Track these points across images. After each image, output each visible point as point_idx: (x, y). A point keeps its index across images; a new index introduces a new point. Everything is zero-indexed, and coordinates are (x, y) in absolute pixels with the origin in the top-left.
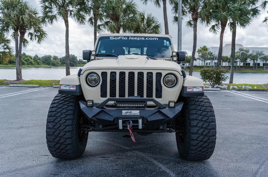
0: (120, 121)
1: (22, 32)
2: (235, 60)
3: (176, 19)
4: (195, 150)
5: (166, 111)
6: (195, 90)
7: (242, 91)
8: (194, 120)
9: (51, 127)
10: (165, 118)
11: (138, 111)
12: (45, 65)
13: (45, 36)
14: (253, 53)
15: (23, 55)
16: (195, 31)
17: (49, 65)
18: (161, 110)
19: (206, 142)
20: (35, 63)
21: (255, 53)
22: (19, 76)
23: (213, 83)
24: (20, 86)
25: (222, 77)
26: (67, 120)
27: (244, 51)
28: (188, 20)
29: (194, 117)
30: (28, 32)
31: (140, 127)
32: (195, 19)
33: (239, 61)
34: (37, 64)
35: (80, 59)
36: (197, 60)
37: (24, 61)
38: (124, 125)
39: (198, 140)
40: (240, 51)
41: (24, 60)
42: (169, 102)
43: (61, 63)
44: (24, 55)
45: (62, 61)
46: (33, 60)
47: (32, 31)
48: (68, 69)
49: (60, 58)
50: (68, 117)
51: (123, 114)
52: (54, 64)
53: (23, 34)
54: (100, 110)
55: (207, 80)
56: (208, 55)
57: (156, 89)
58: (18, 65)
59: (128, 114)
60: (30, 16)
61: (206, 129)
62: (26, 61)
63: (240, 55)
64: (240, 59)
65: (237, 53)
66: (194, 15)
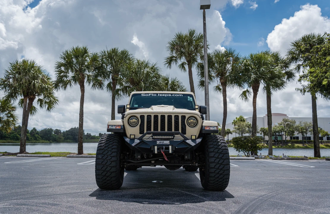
0: (156, 147)
1: (31, 98)
2: (280, 133)
3: (202, 84)
4: (214, 177)
5: (189, 142)
6: (212, 129)
7: (279, 160)
8: (212, 152)
9: (101, 157)
10: (189, 146)
11: (169, 141)
12: (44, 140)
13: (56, 102)
14: (300, 125)
15: (18, 128)
16: (224, 96)
17: (49, 141)
18: (185, 141)
19: (221, 169)
20: (31, 138)
21: (303, 124)
22: (23, 148)
23: (247, 152)
24: (29, 156)
25: (258, 145)
26: (112, 152)
27: (289, 122)
28: (216, 85)
29: (212, 150)
30: (38, 98)
31: (170, 152)
32: (224, 84)
33: (285, 134)
34: (34, 139)
35: (88, 133)
36: (233, 133)
38: (159, 151)
39: (215, 167)
40: (285, 121)
41: (18, 134)
42: (191, 136)
43: (64, 138)
45: (65, 136)
46: (29, 135)
47: (42, 97)
48: (81, 139)
49: (64, 132)
50: (113, 150)
51: (157, 143)
52: (55, 139)
53: (32, 100)
54: (141, 141)
55: (240, 150)
56: (246, 126)
57: (182, 128)
58: (24, 135)
59: (161, 143)
60: (43, 81)
61: (221, 159)
63: (284, 126)
64: (285, 131)
65: (281, 124)
66: (222, 79)
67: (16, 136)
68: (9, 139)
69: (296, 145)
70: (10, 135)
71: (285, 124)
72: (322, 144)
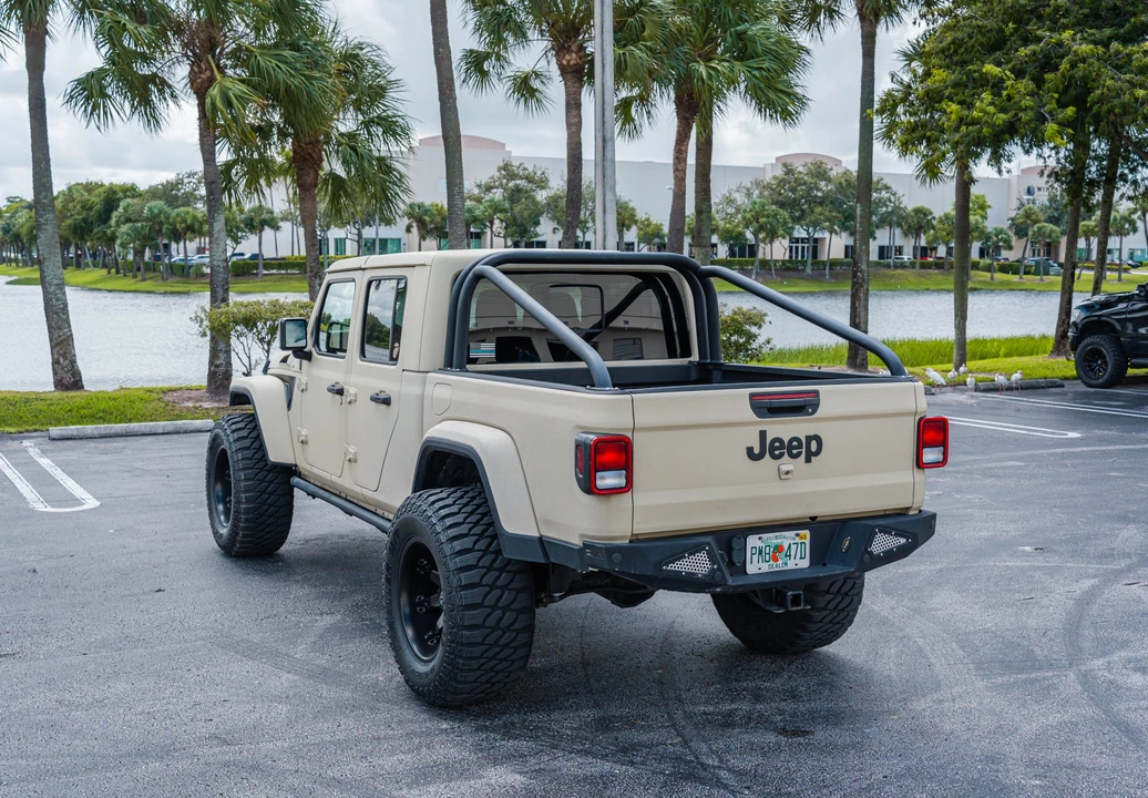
32: (575, 72)
40: (505, 176)
65: (491, 189)
71: (505, 189)
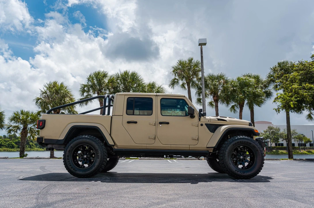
2: (265, 140)
3: (199, 101)
12: (39, 148)
14: (284, 132)
17: (43, 149)
27: (274, 129)
28: (210, 101)
33: (270, 141)
34: (29, 147)
37: (13, 143)
40: (270, 129)
44: (14, 136)
62: (16, 143)
63: (270, 134)
64: (271, 138)
65: (266, 132)
66: (215, 97)
67: (11, 144)
68: (5, 147)
69: (280, 151)
70: (5, 144)
71: (270, 132)
72: (305, 150)
